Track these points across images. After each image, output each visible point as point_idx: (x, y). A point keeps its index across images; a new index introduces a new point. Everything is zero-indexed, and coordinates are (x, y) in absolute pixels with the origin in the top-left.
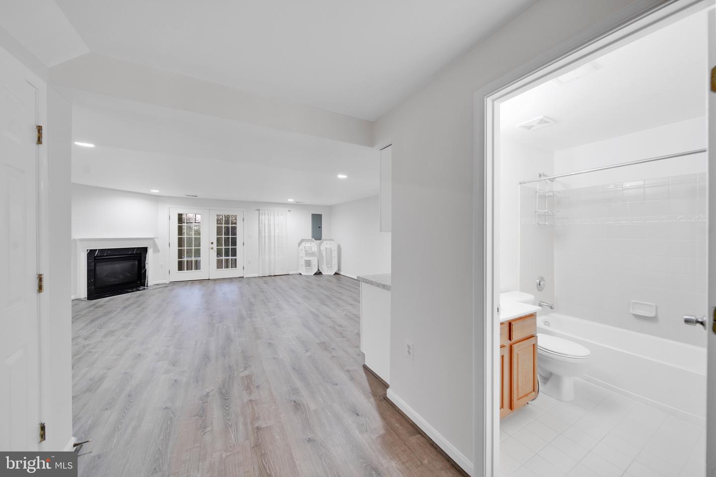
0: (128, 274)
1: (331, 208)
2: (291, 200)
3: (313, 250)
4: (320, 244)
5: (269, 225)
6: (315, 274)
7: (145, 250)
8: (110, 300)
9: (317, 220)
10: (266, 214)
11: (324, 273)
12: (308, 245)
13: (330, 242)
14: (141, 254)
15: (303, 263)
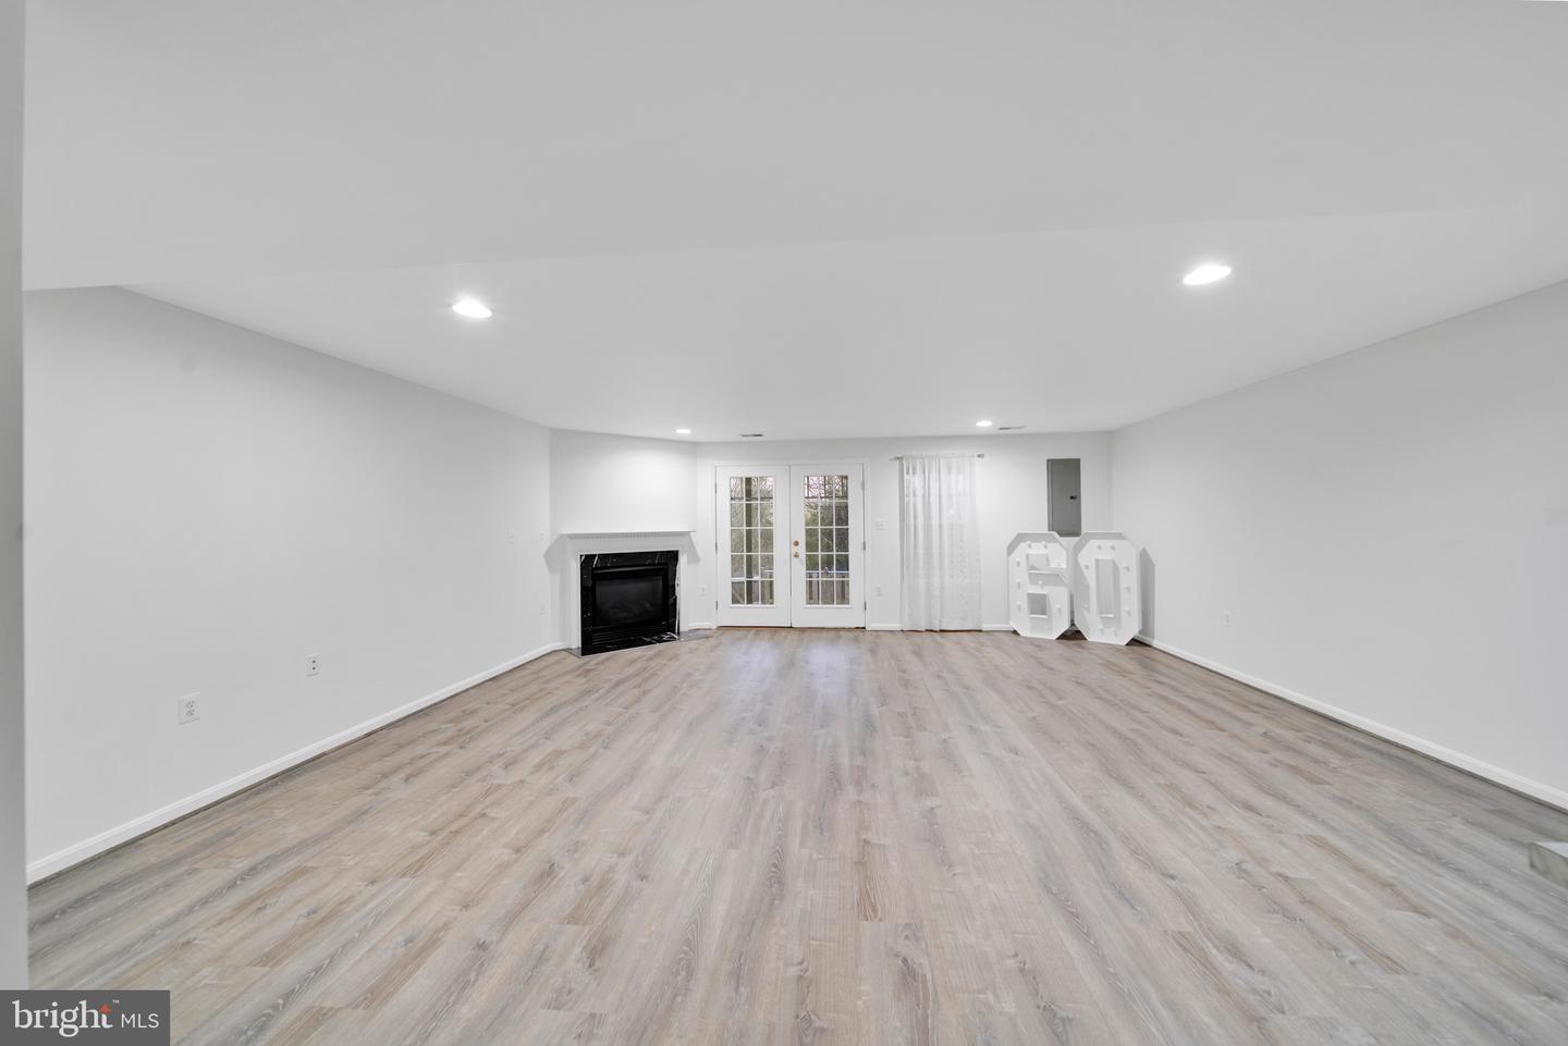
0: (648, 605)
1: (1109, 440)
2: (984, 424)
3: (1053, 565)
4: (1077, 549)
5: (926, 497)
6: (1063, 637)
7: (673, 556)
8: (607, 660)
9: (1064, 477)
10: (918, 467)
11: (1092, 636)
12: (1037, 549)
13: (1110, 543)
14: (667, 564)
15: (1024, 603)
